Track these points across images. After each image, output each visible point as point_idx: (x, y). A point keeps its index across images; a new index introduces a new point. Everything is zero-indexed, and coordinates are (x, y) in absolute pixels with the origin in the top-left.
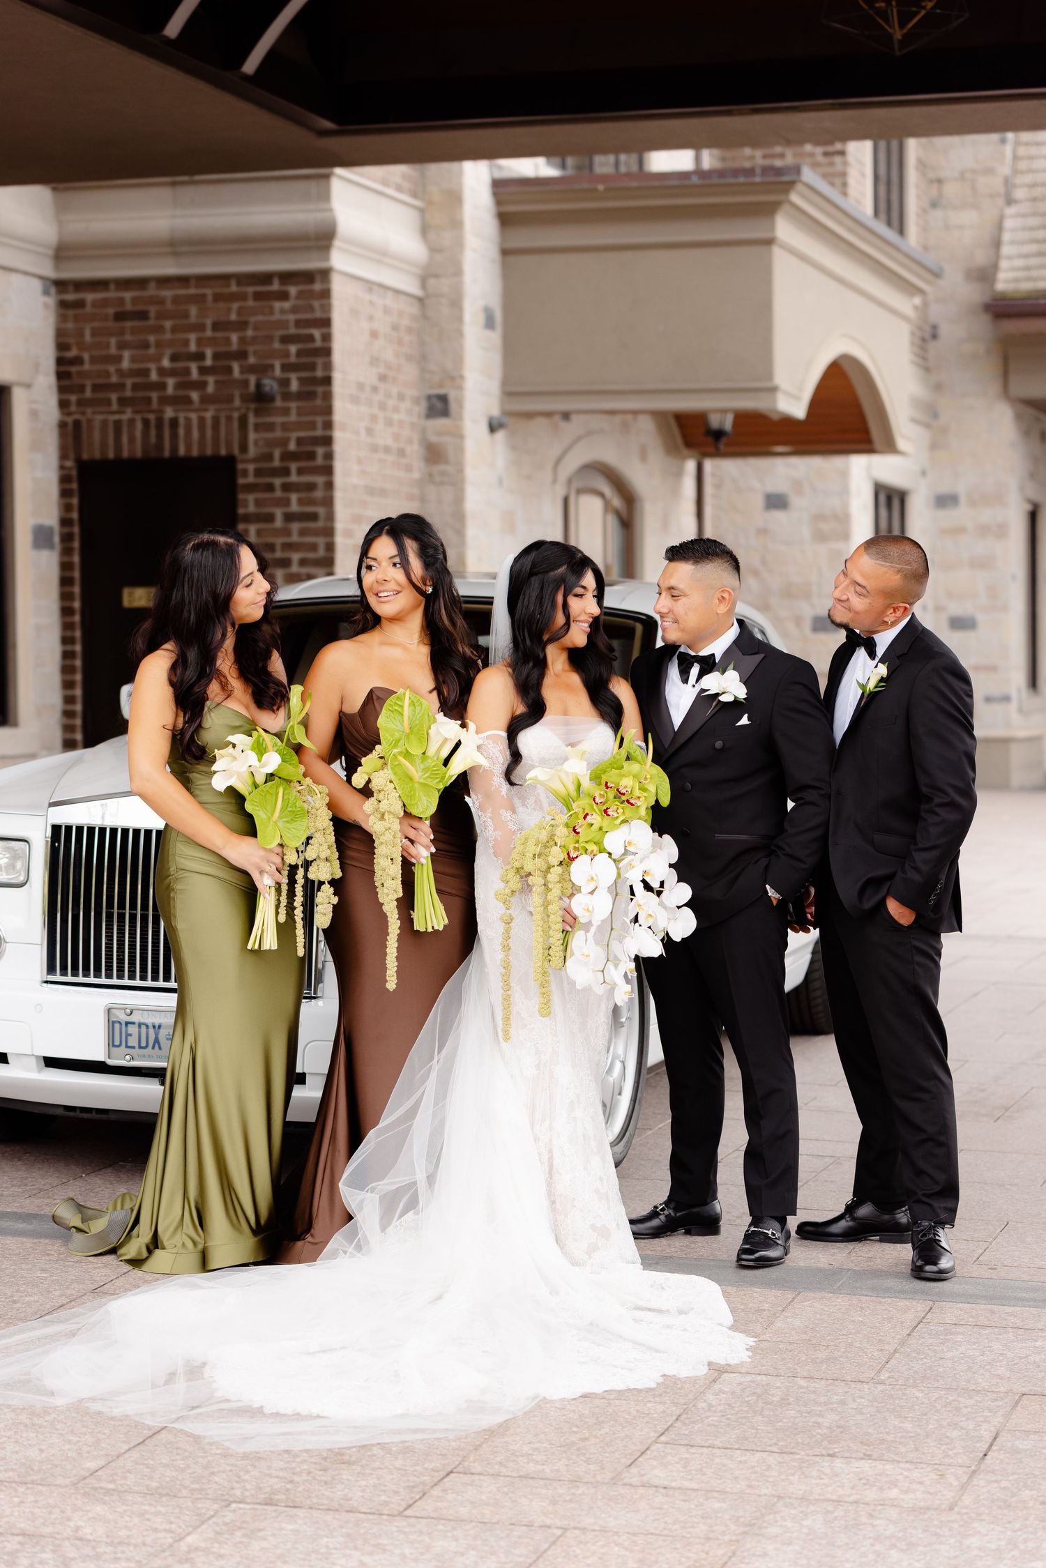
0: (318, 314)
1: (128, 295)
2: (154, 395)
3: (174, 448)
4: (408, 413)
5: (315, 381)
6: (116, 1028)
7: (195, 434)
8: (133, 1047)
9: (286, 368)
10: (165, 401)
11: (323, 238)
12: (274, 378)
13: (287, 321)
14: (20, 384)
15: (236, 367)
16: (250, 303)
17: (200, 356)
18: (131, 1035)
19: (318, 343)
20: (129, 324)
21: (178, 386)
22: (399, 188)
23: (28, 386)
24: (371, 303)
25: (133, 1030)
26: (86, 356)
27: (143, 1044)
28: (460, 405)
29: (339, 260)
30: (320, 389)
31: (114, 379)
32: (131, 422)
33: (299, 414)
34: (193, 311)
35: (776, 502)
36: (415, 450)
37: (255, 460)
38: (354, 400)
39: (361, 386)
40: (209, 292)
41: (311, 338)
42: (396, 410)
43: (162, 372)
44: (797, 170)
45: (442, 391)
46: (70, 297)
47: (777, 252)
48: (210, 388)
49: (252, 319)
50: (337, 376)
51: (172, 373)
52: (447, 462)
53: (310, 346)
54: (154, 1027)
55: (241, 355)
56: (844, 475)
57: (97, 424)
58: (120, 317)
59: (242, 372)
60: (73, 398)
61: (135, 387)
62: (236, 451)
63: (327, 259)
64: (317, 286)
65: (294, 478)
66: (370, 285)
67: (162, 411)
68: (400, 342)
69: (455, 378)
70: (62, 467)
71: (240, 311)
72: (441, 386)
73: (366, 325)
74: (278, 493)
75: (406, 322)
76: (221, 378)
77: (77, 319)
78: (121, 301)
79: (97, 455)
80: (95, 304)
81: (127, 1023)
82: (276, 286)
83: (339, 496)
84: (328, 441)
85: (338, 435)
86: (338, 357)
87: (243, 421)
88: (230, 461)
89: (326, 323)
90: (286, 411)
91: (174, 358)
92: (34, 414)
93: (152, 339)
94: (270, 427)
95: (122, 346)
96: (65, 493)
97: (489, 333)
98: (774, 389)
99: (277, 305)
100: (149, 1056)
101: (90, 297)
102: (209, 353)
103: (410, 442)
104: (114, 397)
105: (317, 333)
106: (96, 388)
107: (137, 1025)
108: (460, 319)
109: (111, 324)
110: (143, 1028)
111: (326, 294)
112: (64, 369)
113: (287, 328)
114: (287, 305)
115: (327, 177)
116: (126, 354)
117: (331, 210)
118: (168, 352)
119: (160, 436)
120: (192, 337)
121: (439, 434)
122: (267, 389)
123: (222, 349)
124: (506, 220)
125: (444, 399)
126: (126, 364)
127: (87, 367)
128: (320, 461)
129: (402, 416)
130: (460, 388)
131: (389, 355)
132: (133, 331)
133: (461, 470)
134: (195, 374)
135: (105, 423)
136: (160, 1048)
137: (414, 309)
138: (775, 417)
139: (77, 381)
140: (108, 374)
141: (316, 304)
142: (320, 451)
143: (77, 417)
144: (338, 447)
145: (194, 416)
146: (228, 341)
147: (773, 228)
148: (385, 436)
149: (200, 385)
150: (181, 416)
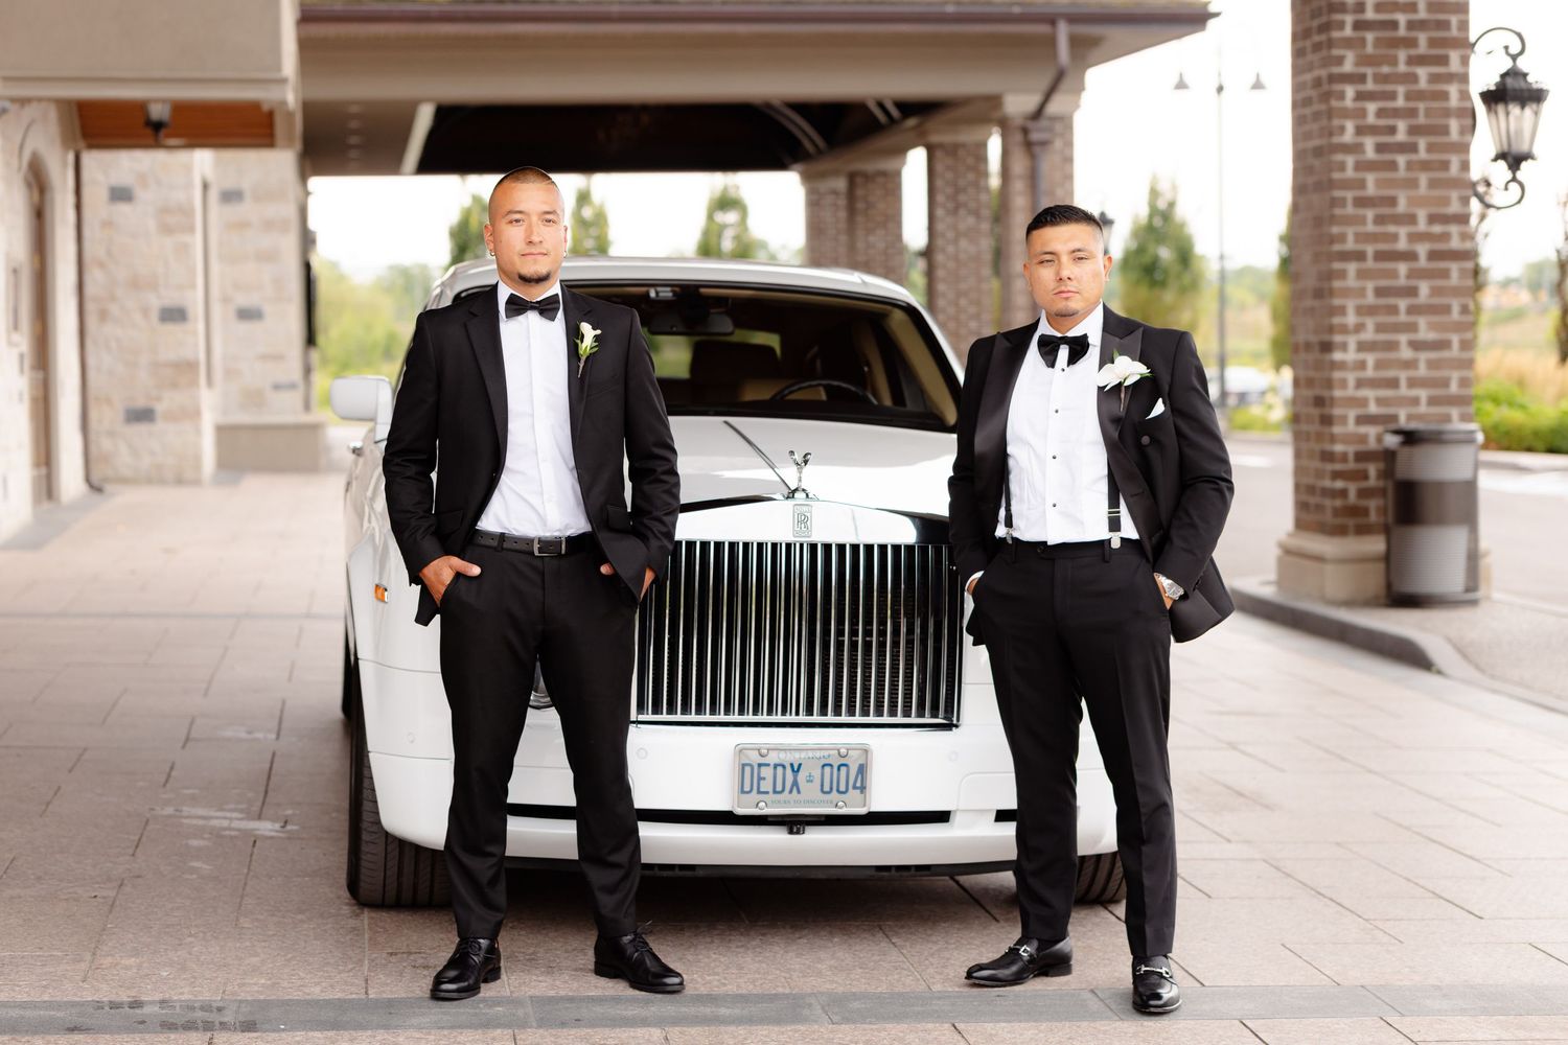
6: (749, 772)
8: (767, 793)
18: (764, 779)
25: (767, 772)
27: (779, 788)
35: (121, 195)
54: (792, 765)
81: (760, 765)
98: (283, 81)
100: (785, 802)
107: (772, 766)
110: (780, 769)
136: (799, 792)
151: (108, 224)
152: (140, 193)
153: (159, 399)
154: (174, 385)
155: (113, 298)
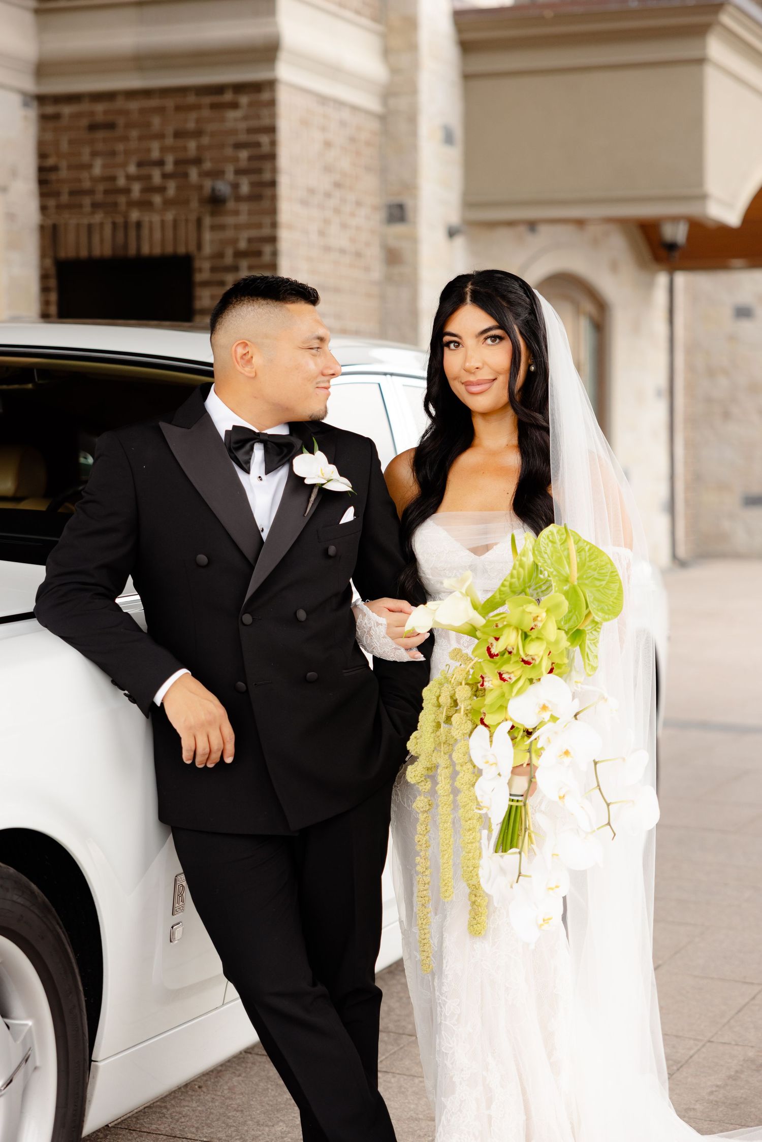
0: (266, 122)
1: (100, 108)
2: (122, 200)
3: (139, 248)
4: (367, 220)
5: (262, 184)
7: (157, 234)
9: (239, 172)
10: (131, 204)
11: (269, 51)
12: (227, 182)
13: (239, 129)
15: (194, 174)
16: (206, 113)
17: (161, 163)
19: (265, 149)
20: (100, 135)
21: (143, 191)
22: (358, 12)
23: (4, 190)
24: (325, 115)
26: (64, 164)
28: (416, 212)
29: (285, 72)
30: (267, 192)
31: (87, 185)
32: (102, 225)
33: (248, 215)
34: (156, 121)
35: (743, 313)
36: (374, 253)
37: (210, 258)
38: (304, 203)
39: (312, 191)
40: (170, 103)
41: (258, 145)
42: (353, 215)
43: (129, 178)
45: (399, 200)
46: (50, 110)
47: (708, 70)
48: (171, 192)
49: (208, 128)
50: (283, 181)
51: (137, 178)
52: (403, 263)
53: (258, 151)
55: (198, 161)
57: (72, 227)
58: (93, 127)
59: (199, 176)
60: (51, 203)
61: (106, 192)
62: (193, 250)
63: (273, 70)
64: (265, 96)
66: (323, 100)
67: (126, 214)
68: (358, 154)
69: (410, 186)
70: (42, 266)
71: (198, 121)
72: (399, 195)
73: (318, 135)
75: (365, 136)
76: (181, 182)
77: (55, 130)
78: (92, 114)
79: (72, 254)
80: (70, 117)
82: (228, 97)
84: (273, 240)
85: (283, 234)
86: (283, 161)
87: (199, 222)
88: (188, 259)
89: (272, 130)
90: (236, 213)
91: (140, 165)
92: (11, 217)
93: (120, 147)
94: (223, 228)
95: (94, 154)
96: (45, 290)
97: (448, 149)
98: (704, 197)
99: (231, 114)
101: (67, 110)
102: (169, 159)
103: (368, 244)
104: (87, 201)
105: (264, 139)
106: (72, 193)
108: (414, 133)
109: (85, 134)
111: (272, 103)
112: (45, 176)
113: (238, 135)
114: (238, 114)
116: (98, 162)
117: (275, 24)
118: (134, 160)
119: (126, 237)
120: (155, 145)
121: (397, 238)
122: (219, 192)
123: (181, 156)
124: (465, 48)
125: (401, 207)
126: (97, 170)
127: (63, 174)
128: (266, 258)
129: (360, 221)
130: (416, 197)
131: (345, 164)
132: (104, 140)
133: (415, 271)
134: (157, 179)
135: (78, 226)
137: (375, 125)
138: (711, 225)
139: (55, 187)
140: (81, 180)
141: (263, 113)
142: (267, 249)
143: (55, 220)
144: (282, 245)
145: (156, 219)
146: (185, 149)
147: (704, 47)
148: (339, 239)
149: (162, 190)
150: (146, 219)
151: (732, 338)
152: (759, 312)
155: (735, 401)
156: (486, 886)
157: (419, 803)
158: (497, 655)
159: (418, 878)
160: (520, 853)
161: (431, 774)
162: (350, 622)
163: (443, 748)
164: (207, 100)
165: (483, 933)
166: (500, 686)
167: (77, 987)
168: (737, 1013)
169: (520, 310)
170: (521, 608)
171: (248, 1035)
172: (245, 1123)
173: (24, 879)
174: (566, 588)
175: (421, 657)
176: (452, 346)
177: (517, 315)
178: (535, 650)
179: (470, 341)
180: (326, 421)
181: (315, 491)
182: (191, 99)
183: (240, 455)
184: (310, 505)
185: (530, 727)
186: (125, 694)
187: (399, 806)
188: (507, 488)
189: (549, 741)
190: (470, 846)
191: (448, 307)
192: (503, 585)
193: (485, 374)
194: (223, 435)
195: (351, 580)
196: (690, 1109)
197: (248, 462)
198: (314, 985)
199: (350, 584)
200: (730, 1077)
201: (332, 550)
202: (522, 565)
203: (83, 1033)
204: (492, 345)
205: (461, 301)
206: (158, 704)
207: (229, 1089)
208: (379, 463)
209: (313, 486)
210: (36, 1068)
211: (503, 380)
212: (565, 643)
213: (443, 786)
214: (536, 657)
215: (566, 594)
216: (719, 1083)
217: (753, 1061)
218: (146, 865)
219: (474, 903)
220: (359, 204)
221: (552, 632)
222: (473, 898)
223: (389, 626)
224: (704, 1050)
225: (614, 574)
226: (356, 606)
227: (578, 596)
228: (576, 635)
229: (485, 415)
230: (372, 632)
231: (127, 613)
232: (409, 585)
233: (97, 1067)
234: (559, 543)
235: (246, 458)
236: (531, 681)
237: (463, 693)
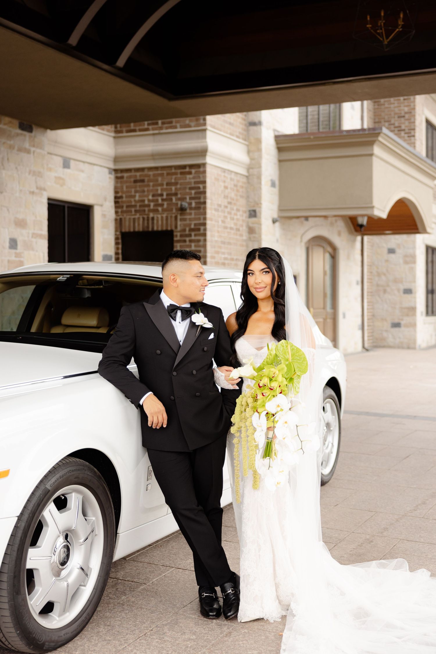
0: (202, 179)
1: (138, 174)
2: (146, 209)
3: (153, 227)
4: (241, 217)
5: (200, 203)
7: (160, 222)
9: (191, 198)
10: (150, 211)
11: (203, 152)
12: (187, 202)
13: (191, 182)
14: (97, 205)
15: (174, 199)
16: (179, 176)
17: (162, 195)
19: (202, 190)
20: (138, 184)
21: (155, 205)
22: (238, 137)
23: (101, 206)
24: (225, 176)
26: (124, 196)
28: (260, 213)
29: (209, 160)
30: (202, 206)
31: (133, 203)
32: (139, 218)
33: (195, 215)
34: (160, 179)
35: (391, 251)
36: (244, 229)
37: (180, 231)
38: (216, 210)
39: (220, 206)
40: (165, 172)
41: (199, 188)
42: (236, 214)
43: (149, 201)
44: (381, 129)
45: (254, 209)
46: (119, 175)
47: (374, 158)
48: (165, 206)
49: (180, 181)
50: (208, 202)
51: (152, 201)
52: (255, 233)
53: (199, 191)
55: (176, 194)
56: (414, 242)
57: (127, 219)
58: (135, 181)
59: (176, 200)
60: (120, 210)
61: (140, 206)
62: (173, 228)
63: (205, 159)
64: (202, 169)
65: (193, 238)
66: (224, 170)
67: (148, 215)
68: (238, 191)
69: (258, 204)
70: (116, 234)
71: (175, 179)
72: (254, 206)
73: (222, 184)
74: (188, 243)
75: (240, 184)
76: (169, 202)
77: (121, 182)
78: (136, 176)
79: (127, 230)
80: (127, 177)
82: (187, 170)
83: (208, 244)
84: (205, 224)
85: (208, 222)
86: (208, 194)
87: (176, 218)
88: (171, 232)
89: (204, 182)
90: (190, 214)
91: (153, 196)
92: (104, 216)
93: (146, 189)
94: (185, 220)
95: (136, 192)
96: (117, 244)
97: (273, 189)
98: (373, 207)
99: (188, 176)
101: (126, 175)
102: (165, 194)
103: (242, 226)
104: (133, 210)
105: (201, 186)
106: (127, 207)
108: (260, 183)
109: (132, 184)
111: (205, 172)
112: (117, 200)
113: (191, 184)
114: (191, 176)
115: (205, 130)
116: (137, 195)
117: (206, 142)
118: (151, 194)
119: (148, 223)
120: (159, 188)
121: (253, 223)
122: (183, 206)
123: (169, 192)
124: (280, 150)
125: (255, 211)
126: (137, 198)
127: (124, 199)
128: (202, 231)
129: (238, 217)
130: (260, 207)
131: (233, 195)
132: (140, 186)
133: (260, 236)
134: (160, 201)
135: (130, 219)
137: (245, 180)
138: (376, 218)
139: (121, 204)
140: (131, 202)
141: (201, 176)
142: (202, 228)
143: (121, 217)
144: (208, 226)
145: (159, 216)
146: (171, 189)
147: (373, 150)
148: (230, 224)
149: (162, 205)
150: (155, 216)
151: (387, 261)
152: (398, 251)
153: (402, 320)
154: (407, 315)
155: (388, 286)
156: (260, 471)
157: (235, 441)
158: (262, 387)
159: (235, 468)
160: (270, 459)
161: (240, 430)
162: (212, 374)
163: (243, 421)
164: (179, 171)
165: (258, 488)
166: (263, 398)
167: (111, 506)
168: (364, 522)
169: (275, 262)
170: (269, 369)
171: (175, 527)
172: (176, 559)
173: (92, 466)
174: (287, 363)
175: (237, 388)
176: (251, 274)
177: (275, 264)
178: (274, 385)
179: (257, 273)
180: (204, 302)
181: (200, 327)
182: (173, 171)
183: (172, 314)
184: (198, 332)
185: (274, 413)
186: (130, 401)
187: (229, 442)
188: (270, 326)
189: (280, 418)
190: (251, 456)
191: (250, 260)
192: (264, 362)
193: (263, 285)
194: (166, 307)
195: (213, 359)
196: (342, 557)
197: (175, 317)
198: (198, 506)
199: (212, 361)
200: (359, 545)
201: (205, 349)
202: (271, 355)
203: (113, 523)
204: (265, 274)
205: (254, 258)
206: (141, 405)
207: (172, 547)
208: (223, 317)
209: (199, 326)
210: (96, 535)
211: (269, 288)
212: (285, 382)
213: (243, 435)
214: (274, 387)
215: (287, 366)
216: (354, 547)
217: (368, 540)
218: (137, 463)
219: (255, 477)
220: (238, 210)
221: (280, 378)
222: (254, 475)
223: (225, 376)
224: (350, 535)
225: (305, 359)
226: (214, 369)
227: (291, 366)
228: (291, 379)
229: (262, 299)
230: (220, 379)
231: (131, 371)
232: (233, 361)
233: (119, 535)
234: (285, 347)
235: (175, 315)
236: (274, 396)
237: (250, 401)
